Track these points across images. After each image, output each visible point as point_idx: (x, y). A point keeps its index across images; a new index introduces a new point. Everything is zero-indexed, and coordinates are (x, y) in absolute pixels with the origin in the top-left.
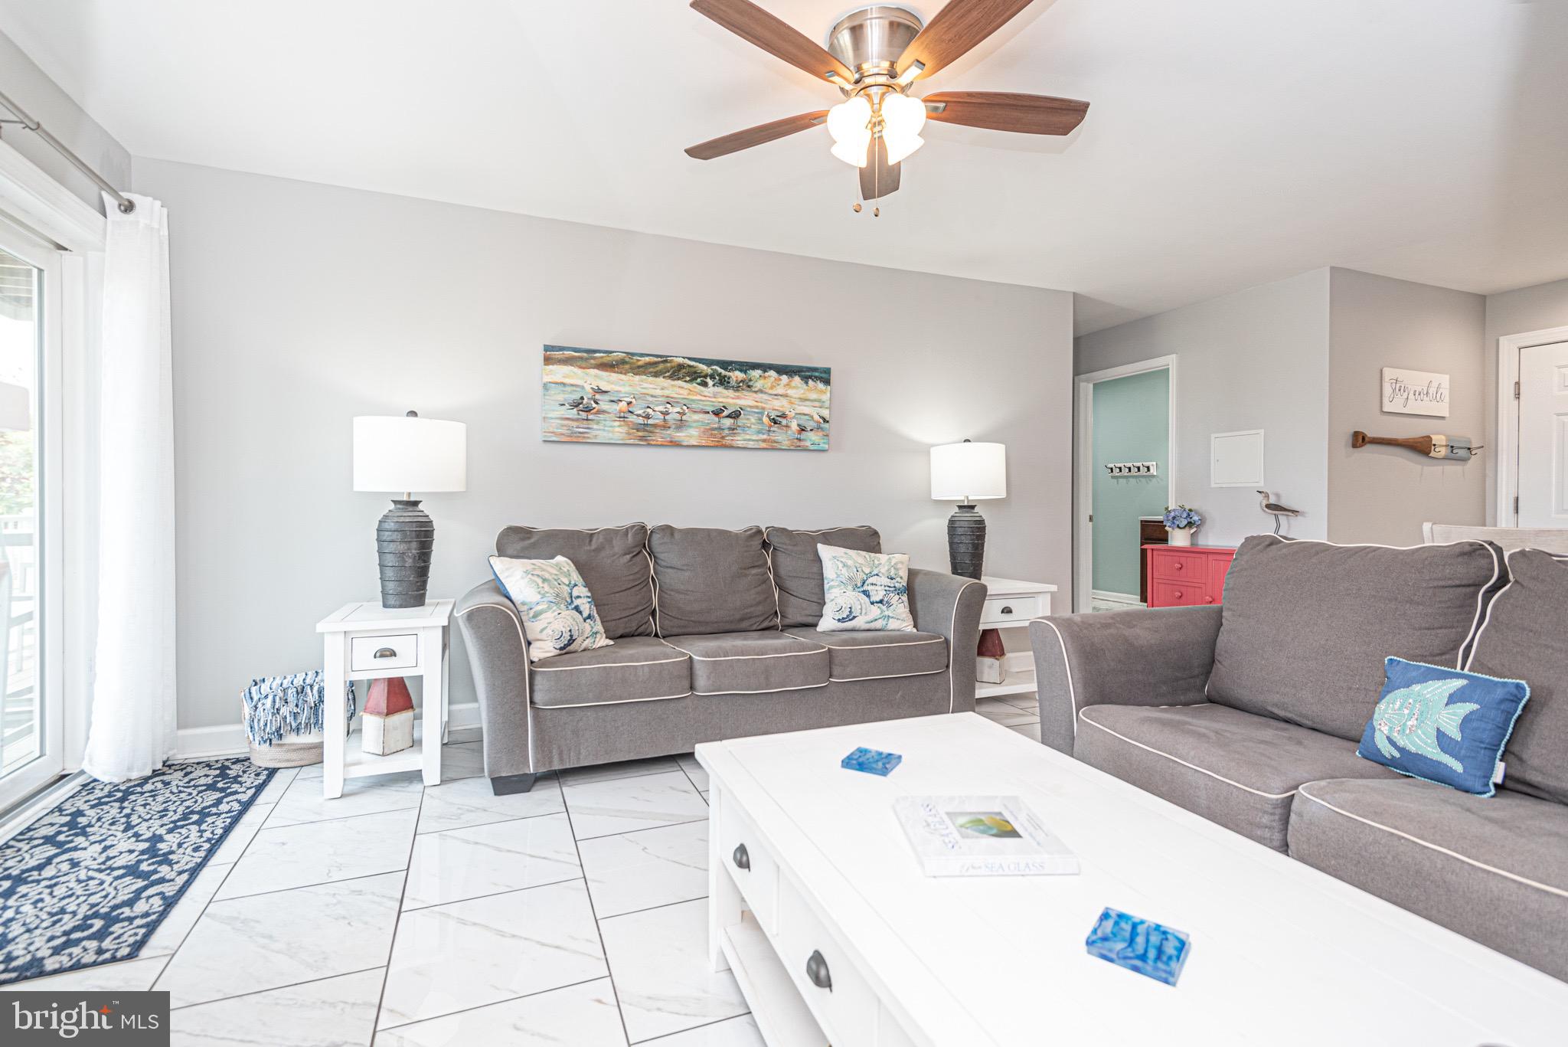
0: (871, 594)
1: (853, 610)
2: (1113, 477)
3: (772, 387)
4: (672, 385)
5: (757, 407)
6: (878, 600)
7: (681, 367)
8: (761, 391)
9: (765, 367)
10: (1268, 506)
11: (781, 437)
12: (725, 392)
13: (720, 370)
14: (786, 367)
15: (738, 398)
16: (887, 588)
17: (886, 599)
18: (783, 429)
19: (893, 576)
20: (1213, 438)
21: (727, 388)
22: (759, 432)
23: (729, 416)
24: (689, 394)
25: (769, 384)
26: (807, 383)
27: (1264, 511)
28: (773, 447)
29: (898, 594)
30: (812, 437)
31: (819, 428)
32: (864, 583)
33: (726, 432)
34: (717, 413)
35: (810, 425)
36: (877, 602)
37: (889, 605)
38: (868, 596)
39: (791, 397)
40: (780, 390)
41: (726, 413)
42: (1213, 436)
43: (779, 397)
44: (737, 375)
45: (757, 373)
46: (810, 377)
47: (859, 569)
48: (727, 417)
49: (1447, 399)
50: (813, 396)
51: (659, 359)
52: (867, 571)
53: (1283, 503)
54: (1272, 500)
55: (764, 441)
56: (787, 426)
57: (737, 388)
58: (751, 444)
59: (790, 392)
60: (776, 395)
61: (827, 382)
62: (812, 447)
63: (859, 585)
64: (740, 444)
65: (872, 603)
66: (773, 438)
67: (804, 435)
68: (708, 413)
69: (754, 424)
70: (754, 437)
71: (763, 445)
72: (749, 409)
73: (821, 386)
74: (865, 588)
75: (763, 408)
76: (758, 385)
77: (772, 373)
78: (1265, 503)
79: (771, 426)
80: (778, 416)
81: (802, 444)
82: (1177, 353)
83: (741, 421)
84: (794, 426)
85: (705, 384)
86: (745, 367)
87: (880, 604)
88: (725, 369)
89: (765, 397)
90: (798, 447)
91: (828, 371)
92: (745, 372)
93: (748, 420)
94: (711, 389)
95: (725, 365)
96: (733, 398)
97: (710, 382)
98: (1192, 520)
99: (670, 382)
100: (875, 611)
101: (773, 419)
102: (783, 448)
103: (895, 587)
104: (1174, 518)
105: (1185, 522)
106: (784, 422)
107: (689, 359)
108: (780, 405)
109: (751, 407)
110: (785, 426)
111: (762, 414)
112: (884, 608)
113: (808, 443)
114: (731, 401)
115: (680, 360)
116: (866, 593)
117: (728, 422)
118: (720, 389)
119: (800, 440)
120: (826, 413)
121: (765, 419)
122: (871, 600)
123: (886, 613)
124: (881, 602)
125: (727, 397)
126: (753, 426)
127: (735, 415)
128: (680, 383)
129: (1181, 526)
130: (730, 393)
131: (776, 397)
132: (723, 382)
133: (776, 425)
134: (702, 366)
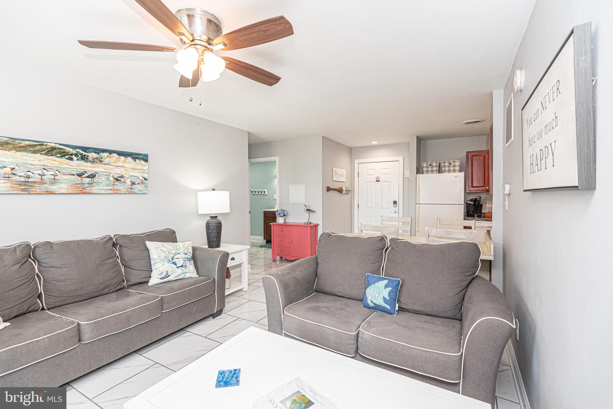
0: (177, 263)
1: (168, 273)
2: (253, 194)
3: (115, 163)
4: (47, 159)
5: (106, 172)
6: (180, 265)
7: (53, 149)
8: (108, 164)
9: (111, 152)
10: (307, 210)
11: (119, 186)
12: (85, 164)
13: (81, 152)
14: (123, 152)
15: (94, 167)
16: (184, 259)
17: (184, 265)
18: (122, 184)
19: (186, 253)
20: (290, 187)
21: (86, 162)
22: (107, 185)
24: (60, 164)
25: (113, 161)
26: (135, 161)
27: (306, 211)
28: (116, 192)
29: (189, 261)
30: (138, 188)
31: (142, 183)
32: (173, 258)
33: (87, 185)
34: (80, 175)
35: (137, 181)
36: (180, 267)
37: (186, 267)
38: (176, 264)
39: (126, 167)
40: (120, 164)
41: (86, 175)
42: (290, 186)
43: (119, 167)
44: (92, 155)
45: (106, 155)
46: (137, 158)
47: (170, 252)
48: (87, 177)
49: (345, 177)
50: (139, 167)
51: (37, 143)
52: (174, 252)
53: (310, 209)
54: (308, 208)
55: (111, 190)
57: (93, 162)
58: (102, 192)
59: (126, 165)
60: (117, 166)
61: (146, 161)
62: (139, 192)
63: (171, 260)
64: (96, 192)
65: (178, 268)
66: (117, 188)
67: (134, 186)
68: (74, 175)
69: (105, 181)
70: (104, 188)
71: (110, 192)
72: (101, 173)
73: (143, 162)
74: (174, 261)
75: (110, 173)
76: (107, 161)
77: (115, 155)
78: (306, 209)
79: (115, 182)
80: (119, 177)
81: (133, 191)
82: (278, 156)
83: (95, 180)
84: (128, 182)
85: (71, 159)
86: (98, 151)
87: (181, 268)
88: (85, 151)
89: (111, 167)
90: (131, 192)
91: (147, 156)
92: (98, 154)
95: (85, 149)
96: (91, 167)
97: (75, 158)
98: (284, 214)
99: (46, 157)
100: (179, 271)
101: (116, 178)
102: (122, 193)
103: (188, 258)
104: (279, 214)
105: (283, 215)
107: (60, 144)
109: (102, 172)
110: (123, 182)
111: (109, 176)
112: (183, 269)
113: (136, 190)
114: (89, 169)
116: (174, 263)
117: (88, 180)
118: (82, 162)
119: (132, 189)
120: (146, 176)
121: (111, 179)
122: (177, 266)
123: (185, 271)
124: (182, 266)
125: (87, 166)
126: (104, 182)
127: (92, 176)
128: (53, 158)
129: (282, 216)
130: (89, 164)
131: (118, 167)
132: (84, 158)
133: (118, 182)
134: (71, 150)
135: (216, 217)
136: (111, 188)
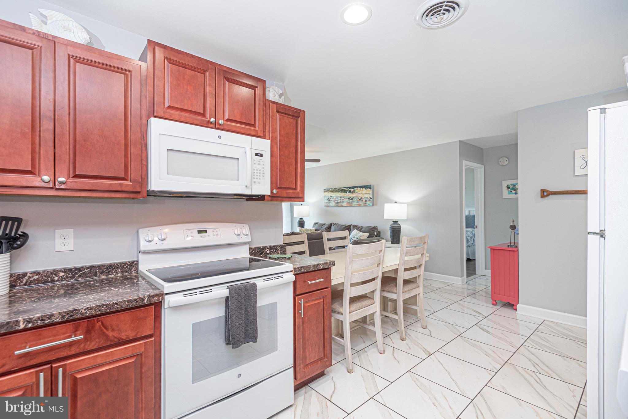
3: (359, 192)
5: (356, 197)
7: (342, 190)
8: (357, 193)
9: (357, 187)
11: (361, 203)
12: (350, 194)
13: (349, 189)
14: (361, 186)
15: (352, 195)
21: (350, 193)
23: (351, 199)
24: (344, 195)
26: (366, 189)
28: (360, 206)
30: (368, 203)
31: (370, 200)
33: (351, 203)
34: (349, 199)
35: (367, 200)
40: (361, 192)
41: (350, 199)
44: (352, 190)
45: (356, 189)
46: (367, 188)
50: (368, 192)
51: (339, 189)
55: (358, 204)
56: (363, 200)
57: (352, 193)
58: (356, 205)
59: (363, 192)
61: (371, 188)
62: (368, 205)
64: (353, 205)
67: (366, 202)
68: (347, 199)
70: (356, 204)
72: (354, 197)
73: (369, 190)
75: (358, 197)
76: (356, 191)
77: (359, 188)
80: (360, 198)
81: (366, 204)
83: (353, 200)
84: (364, 200)
85: (346, 193)
86: (353, 188)
88: (350, 189)
89: (358, 194)
90: (365, 205)
91: (371, 186)
92: (353, 189)
93: (355, 200)
94: (348, 194)
95: (350, 188)
97: (347, 192)
99: (341, 193)
102: (362, 206)
106: (362, 199)
107: (344, 188)
108: (360, 195)
111: (357, 198)
113: (367, 204)
114: (351, 196)
115: (342, 188)
117: (351, 200)
118: (349, 193)
119: (365, 204)
120: (371, 196)
121: (358, 199)
125: (351, 195)
127: (352, 199)
128: (342, 193)
130: (351, 194)
132: (350, 192)
133: (360, 200)
134: (346, 189)
135: (397, 222)
136: (358, 203)
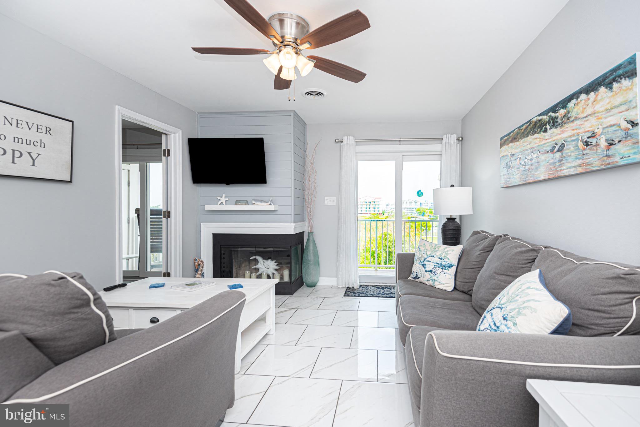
4: (534, 139)
5: (574, 135)
7: (536, 123)
8: (576, 119)
9: (575, 96)
12: (556, 130)
13: (553, 114)
14: (592, 83)
15: (563, 132)
18: (593, 150)
21: (557, 127)
22: (577, 158)
23: (558, 151)
24: (540, 142)
25: (581, 109)
26: (612, 88)
34: (552, 150)
39: (599, 112)
40: (590, 110)
41: (556, 149)
43: (589, 117)
44: (562, 113)
45: (572, 103)
46: (615, 79)
48: (557, 152)
50: (618, 100)
51: (528, 124)
55: (580, 165)
56: (597, 145)
57: (562, 124)
59: (598, 107)
60: (586, 117)
61: (632, 75)
66: (586, 161)
68: (548, 152)
69: (573, 152)
70: (573, 165)
71: (580, 170)
72: (569, 139)
73: (626, 83)
76: (574, 113)
77: (583, 96)
79: (585, 149)
80: (589, 137)
85: (546, 130)
86: (564, 103)
88: (555, 111)
89: (580, 122)
92: (564, 107)
93: (570, 149)
94: (552, 132)
95: (555, 108)
96: (560, 134)
97: (548, 127)
99: (533, 137)
101: (586, 142)
102: (595, 169)
106: (594, 141)
107: (539, 115)
108: (590, 125)
109: (570, 137)
110: (594, 146)
114: (559, 137)
115: (535, 119)
118: (553, 130)
120: (633, 114)
121: (580, 144)
125: (557, 134)
126: (573, 154)
128: (536, 135)
130: (558, 130)
131: (587, 119)
132: (554, 123)
133: (588, 147)
134: (545, 117)
136: (580, 161)
